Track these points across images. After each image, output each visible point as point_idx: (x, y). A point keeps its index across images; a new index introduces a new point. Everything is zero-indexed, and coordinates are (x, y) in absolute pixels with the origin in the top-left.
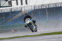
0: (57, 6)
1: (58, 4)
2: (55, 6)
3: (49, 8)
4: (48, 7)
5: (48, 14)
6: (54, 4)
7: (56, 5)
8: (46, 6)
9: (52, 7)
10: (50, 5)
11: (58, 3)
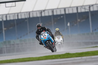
0: (20, 17)
1: (21, 15)
2: (16, 18)
3: (7, 20)
4: (5, 19)
5: (5, 30)
6: (15, 14)
7: (18, 15)
8: (2, 17)
9: (12, 18)
10: (8, 16)
11: (20, 13)
